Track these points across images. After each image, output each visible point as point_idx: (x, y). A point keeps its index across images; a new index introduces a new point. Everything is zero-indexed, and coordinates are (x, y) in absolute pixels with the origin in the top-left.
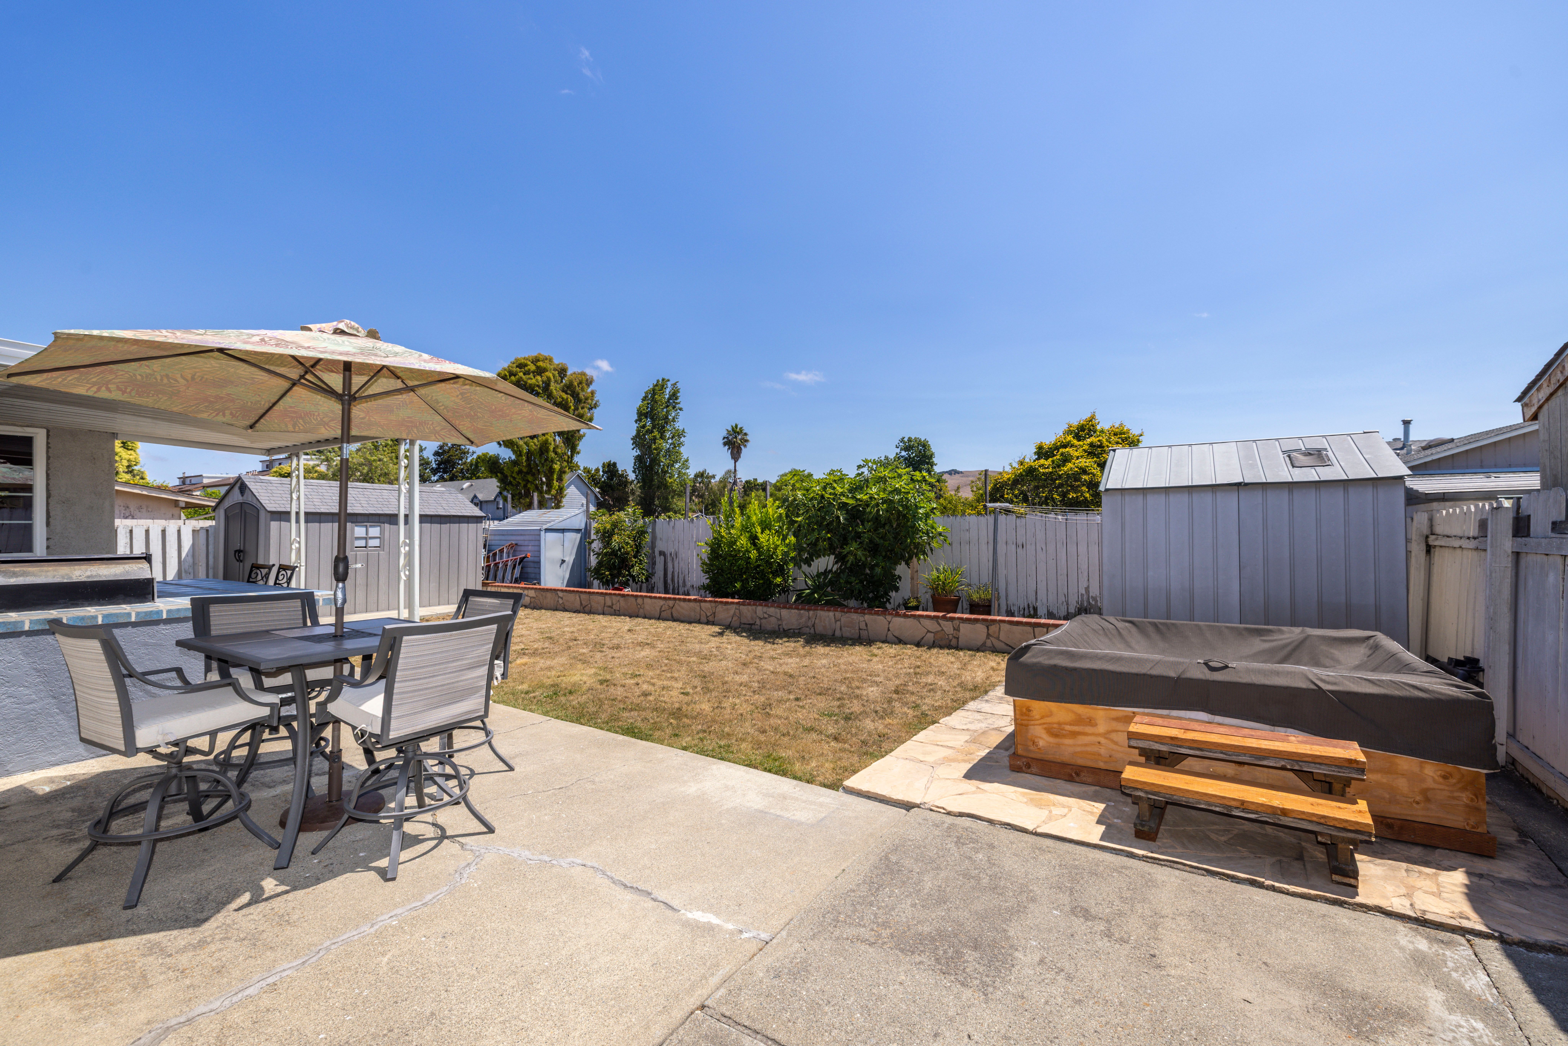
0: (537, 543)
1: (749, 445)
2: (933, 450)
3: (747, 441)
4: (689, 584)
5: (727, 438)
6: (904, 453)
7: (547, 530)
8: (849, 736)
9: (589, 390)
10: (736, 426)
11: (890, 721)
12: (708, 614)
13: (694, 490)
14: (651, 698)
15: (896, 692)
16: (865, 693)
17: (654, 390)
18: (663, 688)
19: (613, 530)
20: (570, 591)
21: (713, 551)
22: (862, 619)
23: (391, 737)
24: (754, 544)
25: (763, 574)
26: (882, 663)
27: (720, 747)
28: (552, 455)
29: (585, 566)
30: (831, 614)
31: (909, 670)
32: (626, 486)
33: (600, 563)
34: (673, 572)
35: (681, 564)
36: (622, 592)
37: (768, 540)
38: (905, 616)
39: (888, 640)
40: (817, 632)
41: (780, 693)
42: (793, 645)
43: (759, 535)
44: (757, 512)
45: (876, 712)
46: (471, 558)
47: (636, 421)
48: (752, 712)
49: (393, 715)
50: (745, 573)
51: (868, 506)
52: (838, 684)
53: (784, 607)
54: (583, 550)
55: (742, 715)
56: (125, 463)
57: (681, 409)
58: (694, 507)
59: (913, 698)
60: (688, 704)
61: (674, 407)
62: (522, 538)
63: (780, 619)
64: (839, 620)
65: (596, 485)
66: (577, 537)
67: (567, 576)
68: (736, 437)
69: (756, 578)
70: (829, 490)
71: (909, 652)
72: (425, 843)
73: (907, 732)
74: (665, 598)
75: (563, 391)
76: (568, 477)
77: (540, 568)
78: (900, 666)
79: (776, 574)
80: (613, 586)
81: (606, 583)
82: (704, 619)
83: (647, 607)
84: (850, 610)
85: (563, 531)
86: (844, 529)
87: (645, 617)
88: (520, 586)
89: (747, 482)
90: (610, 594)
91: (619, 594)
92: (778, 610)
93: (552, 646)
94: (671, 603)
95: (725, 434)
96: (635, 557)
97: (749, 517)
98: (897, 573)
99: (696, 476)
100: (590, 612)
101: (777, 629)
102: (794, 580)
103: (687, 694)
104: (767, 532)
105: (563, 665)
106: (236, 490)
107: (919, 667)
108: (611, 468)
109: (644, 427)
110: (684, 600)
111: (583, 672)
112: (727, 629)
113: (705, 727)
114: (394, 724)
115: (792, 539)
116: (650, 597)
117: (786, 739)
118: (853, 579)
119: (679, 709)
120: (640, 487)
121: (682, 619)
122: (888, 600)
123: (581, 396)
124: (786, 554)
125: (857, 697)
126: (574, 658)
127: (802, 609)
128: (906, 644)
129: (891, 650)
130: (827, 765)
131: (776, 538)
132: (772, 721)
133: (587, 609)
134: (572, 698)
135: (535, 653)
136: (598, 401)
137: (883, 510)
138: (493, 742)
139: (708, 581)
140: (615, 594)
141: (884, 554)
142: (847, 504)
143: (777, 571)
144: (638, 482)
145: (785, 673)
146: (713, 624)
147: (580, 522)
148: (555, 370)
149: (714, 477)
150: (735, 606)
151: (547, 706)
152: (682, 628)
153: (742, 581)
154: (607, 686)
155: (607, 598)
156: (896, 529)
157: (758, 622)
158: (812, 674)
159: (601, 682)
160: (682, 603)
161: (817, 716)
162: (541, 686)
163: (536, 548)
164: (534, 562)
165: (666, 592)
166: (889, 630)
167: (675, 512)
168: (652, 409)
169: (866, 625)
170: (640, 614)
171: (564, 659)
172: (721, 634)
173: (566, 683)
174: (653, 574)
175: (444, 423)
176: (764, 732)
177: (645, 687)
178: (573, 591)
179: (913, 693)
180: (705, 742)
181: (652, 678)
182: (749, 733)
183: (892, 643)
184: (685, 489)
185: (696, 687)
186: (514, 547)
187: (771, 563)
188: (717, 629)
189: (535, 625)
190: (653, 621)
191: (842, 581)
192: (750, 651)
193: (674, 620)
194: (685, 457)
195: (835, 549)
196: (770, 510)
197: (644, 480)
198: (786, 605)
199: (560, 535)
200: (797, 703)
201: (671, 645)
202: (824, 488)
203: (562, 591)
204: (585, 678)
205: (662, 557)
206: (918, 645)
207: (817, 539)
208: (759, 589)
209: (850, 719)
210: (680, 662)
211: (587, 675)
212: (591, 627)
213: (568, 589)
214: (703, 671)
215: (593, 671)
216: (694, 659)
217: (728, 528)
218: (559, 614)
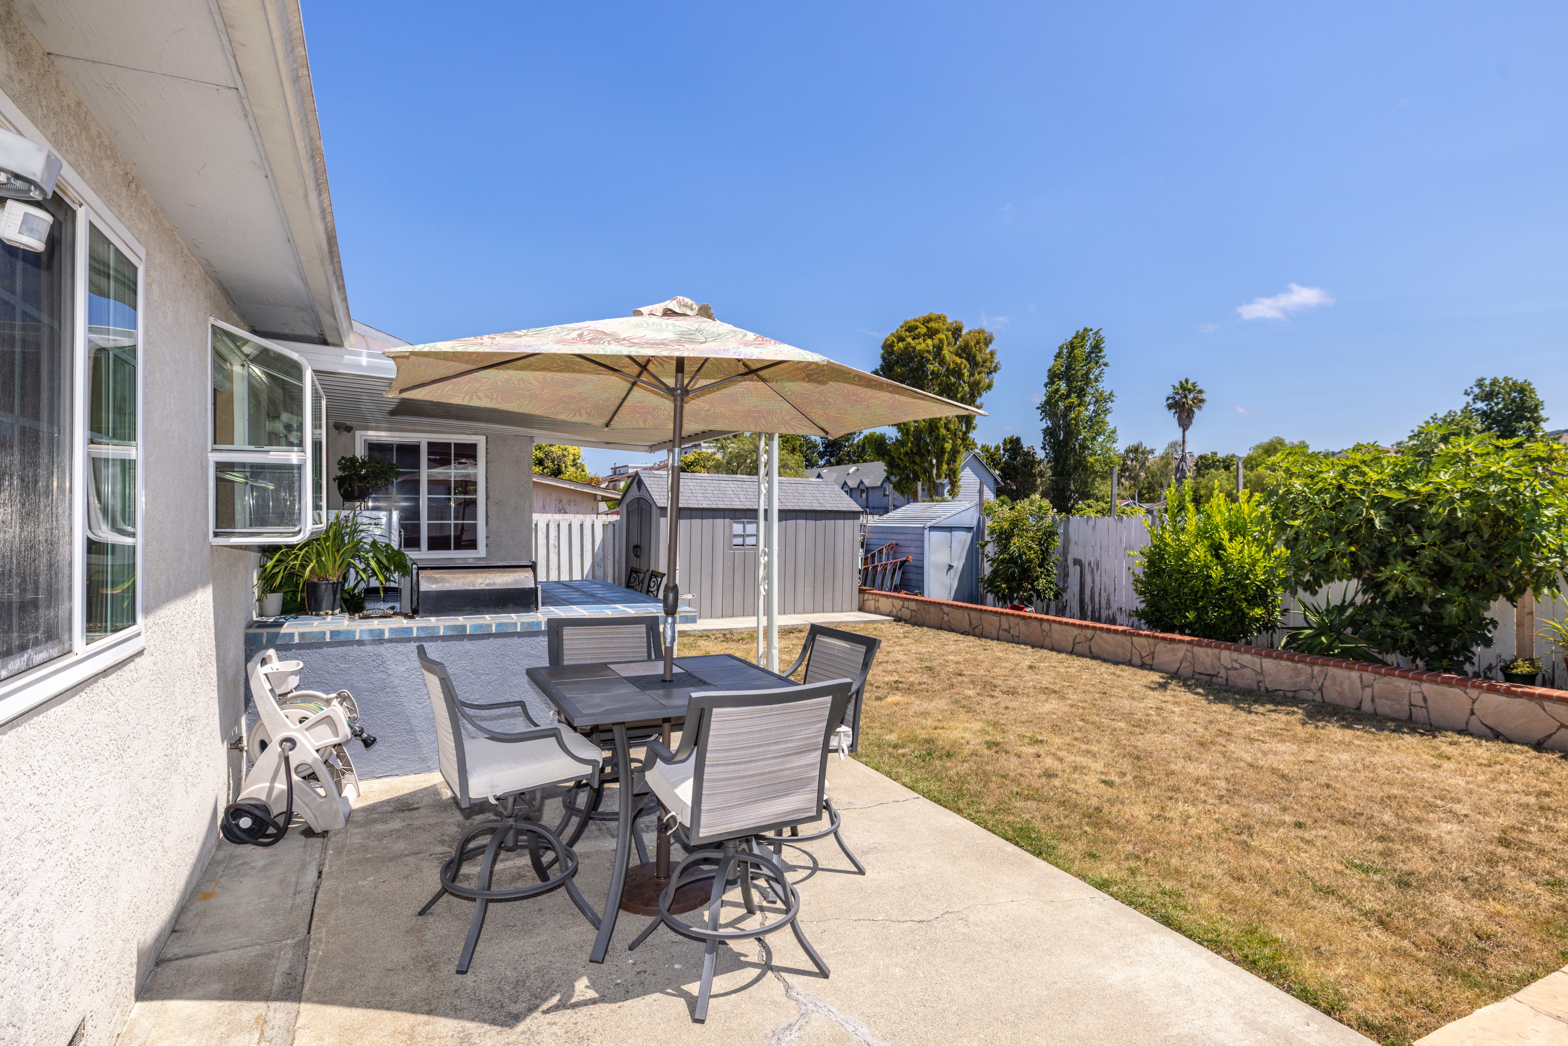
0: (919, 544)
1: (1205, 406)
2: (1540, 395)
3: (1202, 401)
4: (1115, 606)
5: (1174, 398)
6: (1480, 405)
7: (932, 528)
8: (1410, 924)
9: (988, 351)
10: (1187, 381)
11: (1499, 907)
12: (1144, 654)
13: (1124, 469)
14: (1057, 782)
15: (1504, 842)
16: (1434, 834)
17: (1071, 343)
18: (1075, 768)
19: (1012, 530)
20: (957, 606)
21: (1151, 563)
22: (1415, 688)
23: (701, 835)
24: (1218, 556)
25: (1231, 602)
26: (1463, 774)
27: (1164, 893)
28: (943, 431)
29: (978, 574)
30: (1355, 675)
31: (1525, 799)
32: (1032, 467)
33: (995, 573)
34: (1093, 588)
35: (1105, 578)
36: (1022, 613)
37: (1241, 552)
38: (1508, 693)
39: (1471, 729)
40: (1327, 700)
41: (1266, 808)
42: (1284, 718)
43: (1226, 543)
44: (1223, 509)
45: (1464, 880)
46: (848, 560)
47: (1046, 385)
48: (1217, 836)
49: (704, 807)
50: (1202, 598)
51: (1431, 503)
52: (1376, 807)
53: (1268, 656)
54: (974, 553)
55: (1200, 838)
56: (571, 457)
57: (1106, 365)
58: (1123, 493)
59: (1545, 863)
60: (1112, 802)
61: (1097, 363)
62: (903, 537)
63: (1261, 673)
64: (1371, 686)
65: (995, 466)
66: (968, 537)
67: (955, 585)
68: (1186, 397)
69: (1220, 607)
70: (1353, 477)
71: (1520, 758)
72: (746, 970)
73: (1542, 940)
74: (1080, 626)
75: (957, 355)
76: (963, 458)
77: (923, 574)
78: (1503, 787)
79: (1253, 602)
80: (1011, 602)
81: (1003, 599)
82: (1136, 660)
83: (1056, 636)
84: (1392, 670)
85: (950, 529)
86: (1380, 539)
87: (1052, 649)
88: (900, 595)
89: (1201, 457)
90: (1007, 614)
91: (1019, 616)
92: (1257, 659)
93: (930, 681)
94: (1089, 633)
95: (1170, 392)
96: (1040, 566)
97: (1209, 517)
98: (1487, 615)
99: (1128, 451)
100: (981, 636)
101: (1255, 687)
102: (1285, 612)
103: (1109, 784)
104: (1240, 539)
105: (942, 711)
106: (635, 485)
107: (1547, 794)
108: (1014, 445)
109: (1057, 391)
110: (1108, 631)
111: (966, 725)
112: (1172, 678)
113: (1138, 850)
114: (704, 819)
115: (1281, 550)
116: (1060, 623)
117: (1283, 902)
118: (1397, 621)
119: (1098, 809)
120: (1051, 468)
121: (1105, 656)
122: (1469, 659)
123: (979, 359)
124: (1271, 571)
125: (1419, 840)
126: (957, 702)
127: (1299, 661)
128: (1510, 741)
129: (1479, 751)
130: (1368, 979)
131: (1254, 549)
132: (1256, 861)
133: (977, 631)
134: (949, 764)
135: (910, 690)
136: (998, 363)
137: (1462, 510)
138: (840, 831)
139: (1143, 605)
140: (1013, 615)
141: (1463, 583)
142: (1388, 499)
143: (1254, 597)
144: (1049, 462)
145: (1274, 771)
146: (1152, 669)
147: (971, 518)
148: (948, 330)
149: (1152, 452)
150: (1185, 646)
151: (918, 772)
152: (1104, 670)
153: (1197, 609)
154: (997, 752)
155: (1003, 618)
156: (1488, 542)
157: (1223, 673)
158: (1323, 780)
159: (990, 745)
160: (1105, 635)
161: (1340, 868)
162: (914, 740)
163: (919, 550)
164: (916, 567)
165: (1083, 617)
166: (1472, 713)
167: (1097, 500)
168: (1069, 368)
169: (1425, 699)
170: (1046, 644)
171: (944, 702)
172: (1163, 686)
173: (943, 740)
174: (1065, 589)
175: (794, 412)
176: (1240, 879)
177: (1049, 761)
178: (961, 607)
179: (1541, 852)
180: (1139, 879)
181: (1059, 749)
182: (1213, 877)
183: (1480, 737)
184: (1111, 469)
185: (1124, 774)
186: (894, 548)
187: (1245, 586)
188: (1156, 677)
189: (914, 648)
190: (1063, 656)
191: (1375, 622)
192: (1211, 722)
193: (1094, 657)
194: (1111, 427)
195: (1361, 570)
196: (1245, 507)
197: (1056, 460)
198: (1270, 651)
199: (947, 534)
200: (1300, 833)
201: (1088, 697)
202: (1344, 474)
203: (948, 605)
204: (968, 736)
205: (1078, 568)
206: (1539, 746)
207: (1330, 555)
208: (1225, 622)
209: (1408, 885)
210: (1099, 727)
211: (971, 730)
212: (981, 657)
213: (955, 603)
214: (1135, 747)
215: (978, 726)
216: (1122, 725)
217: (1175, 532)
218: (944, 635)
